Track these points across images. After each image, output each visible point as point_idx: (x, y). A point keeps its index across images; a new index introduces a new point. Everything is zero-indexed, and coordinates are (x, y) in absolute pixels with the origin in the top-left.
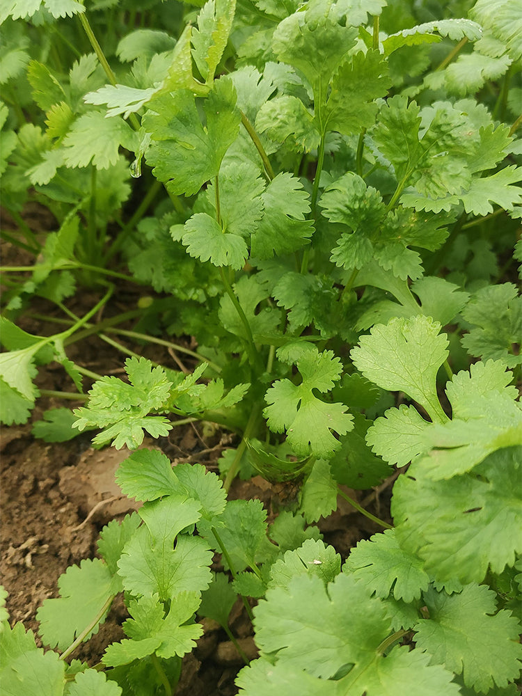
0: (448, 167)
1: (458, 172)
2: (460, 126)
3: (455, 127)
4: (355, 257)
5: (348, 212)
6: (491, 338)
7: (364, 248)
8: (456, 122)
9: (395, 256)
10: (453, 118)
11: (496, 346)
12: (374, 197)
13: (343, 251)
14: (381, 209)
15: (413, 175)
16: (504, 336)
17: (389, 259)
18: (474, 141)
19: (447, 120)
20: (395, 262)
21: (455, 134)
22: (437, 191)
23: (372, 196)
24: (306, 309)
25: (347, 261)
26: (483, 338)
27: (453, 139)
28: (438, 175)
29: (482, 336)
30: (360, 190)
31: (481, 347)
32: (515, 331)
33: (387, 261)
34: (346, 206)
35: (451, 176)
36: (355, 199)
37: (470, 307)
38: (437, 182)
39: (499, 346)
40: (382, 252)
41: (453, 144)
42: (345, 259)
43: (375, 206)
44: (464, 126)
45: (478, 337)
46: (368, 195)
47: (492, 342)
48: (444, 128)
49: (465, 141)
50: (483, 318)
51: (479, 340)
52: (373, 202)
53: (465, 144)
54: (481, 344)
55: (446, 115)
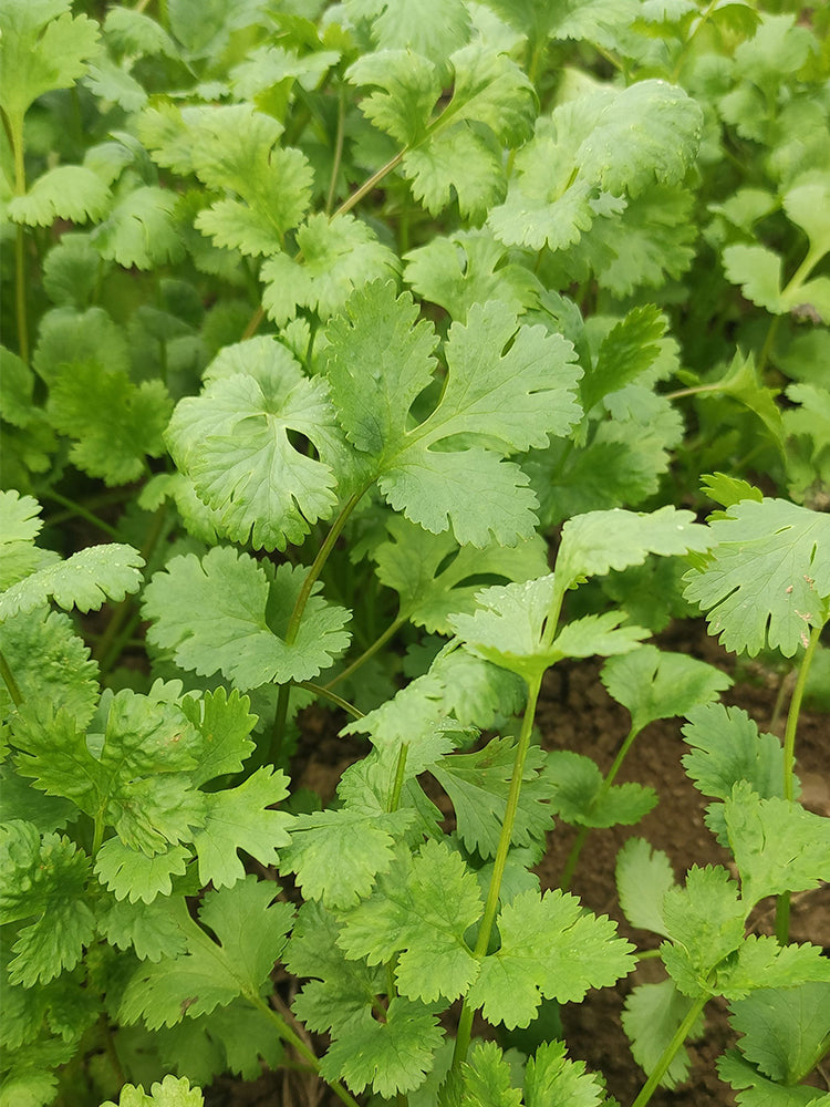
0: (157, 798)
1: (177, 803)
2: (153, 732)
3: (146, 736)
4: (59, 952)
5: (15, 902)
6: (338, 995)
7: (76, 925)
8: (146, 726)
9: (133, 920)
10: (137, 723)
11: (350, 1005)
12: (59, 849)
13: (29, 959)
14: (79, 862)
15: (110, 809)
16: (358, 985)
17: (124, 928)
18: (188, 746)
19: (131, 727)
20: (137, 929)
21: (149, 746)
22: (150, 843)
23: (54, 850)
24: (20, 1016)
25: (43, 968)
26: (324, 998)
27: (149, 757)
28: (144, 814)
29: (323, 994)
30: (26, 854)
31: (326, 1013)
32: (373, 974)
33: (122, 932)
34: (5, 896)
35: (167, 812)
36: (20, 875)
37: (294, 945)
38: (145, 826)
39: (356, 1004)
40: (111, 918)
41: (151, 764)
42: (38, 968)
43: (67, 863)
44: (162, 728)
45: (316, 999)
46: (46, 851)
47: (341, 1000)
48: (129, 741)
49: (170, 753)
50: (319, 963)
51: (321, 1003)
52: (58, 859)
53: (173, 757)
54: (324, 1009)
55: (125, 717)
